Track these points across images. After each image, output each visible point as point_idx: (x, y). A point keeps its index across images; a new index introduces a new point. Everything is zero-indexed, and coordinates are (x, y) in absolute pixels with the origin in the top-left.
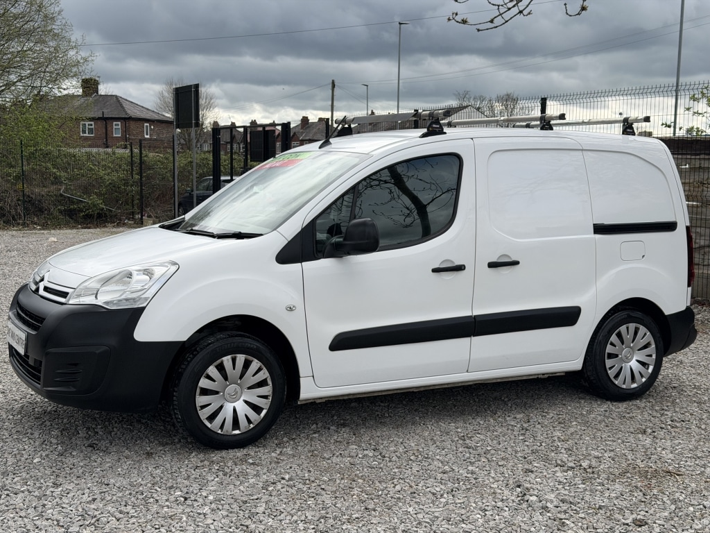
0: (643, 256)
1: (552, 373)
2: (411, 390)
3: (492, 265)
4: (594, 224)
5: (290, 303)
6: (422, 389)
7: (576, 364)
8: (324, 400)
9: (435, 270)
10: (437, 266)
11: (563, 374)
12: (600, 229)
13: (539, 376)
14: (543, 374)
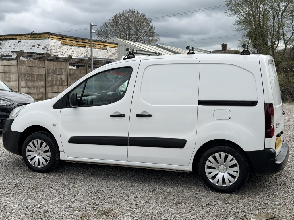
0: (229, 118)
1: (182, 171)
2: (111, 165)
3: (138, 116)
4: (198, 100)
5: (55, 123)
6: (116, 166)
7: (188, 167)
8: (75, 162)
9: (111, 116)
10: (112, 114)
11: (188, 172)
12: (201, 103)
13: (175, 171)
14: (177, 170)
